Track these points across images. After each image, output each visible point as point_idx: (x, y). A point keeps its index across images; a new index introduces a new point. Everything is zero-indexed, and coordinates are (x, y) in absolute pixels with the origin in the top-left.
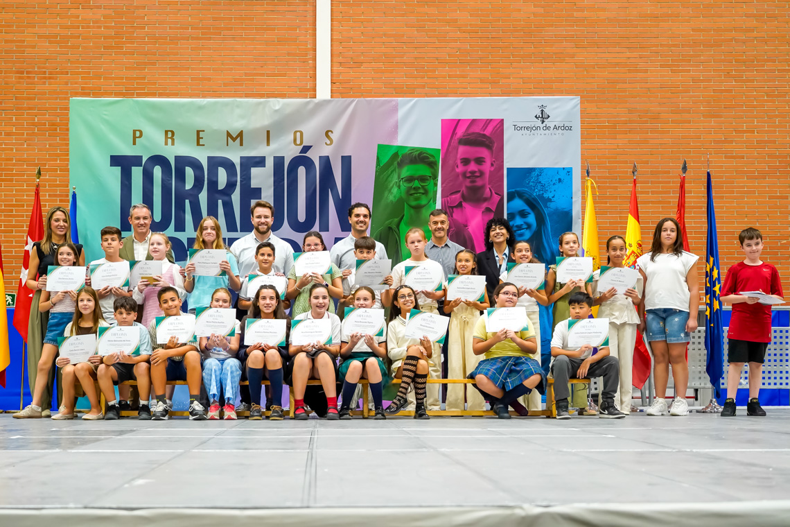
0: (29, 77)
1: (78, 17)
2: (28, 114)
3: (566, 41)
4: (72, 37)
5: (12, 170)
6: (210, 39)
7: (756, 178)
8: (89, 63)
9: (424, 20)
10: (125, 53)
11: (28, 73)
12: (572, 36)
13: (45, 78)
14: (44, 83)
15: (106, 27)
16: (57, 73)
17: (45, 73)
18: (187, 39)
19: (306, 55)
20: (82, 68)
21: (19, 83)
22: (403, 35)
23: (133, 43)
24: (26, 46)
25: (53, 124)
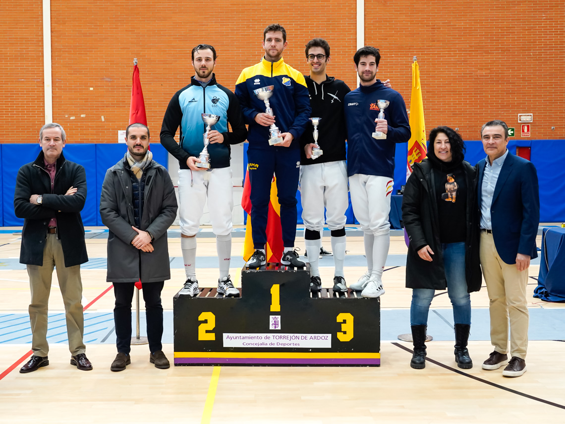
19: (38, 18)
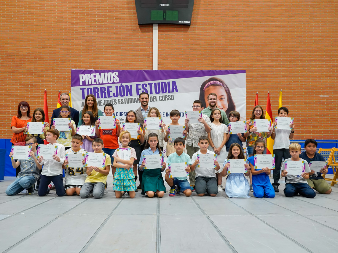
0: (57, 62)
1: (74, 42)
2: (56, 74)
3: (236, 51)
4: (71, 49)
5: (51, 93)
6: (117, 50)
7: (300, 97)
8: (77, 58)
9: (189, 44)
10: (89, 54)
11: (57, 61)
12: (238, 49)
13: (62, 62)
14: (62, 64)
15: (83, 46)
16: (66, 61)
17: (62, 61)
18: (110, 50)
20: (75, 59)
21: (54, 64)
22: (182, 49)
23: (92, 51)
24: (56, 52)
25: (65, 78)
